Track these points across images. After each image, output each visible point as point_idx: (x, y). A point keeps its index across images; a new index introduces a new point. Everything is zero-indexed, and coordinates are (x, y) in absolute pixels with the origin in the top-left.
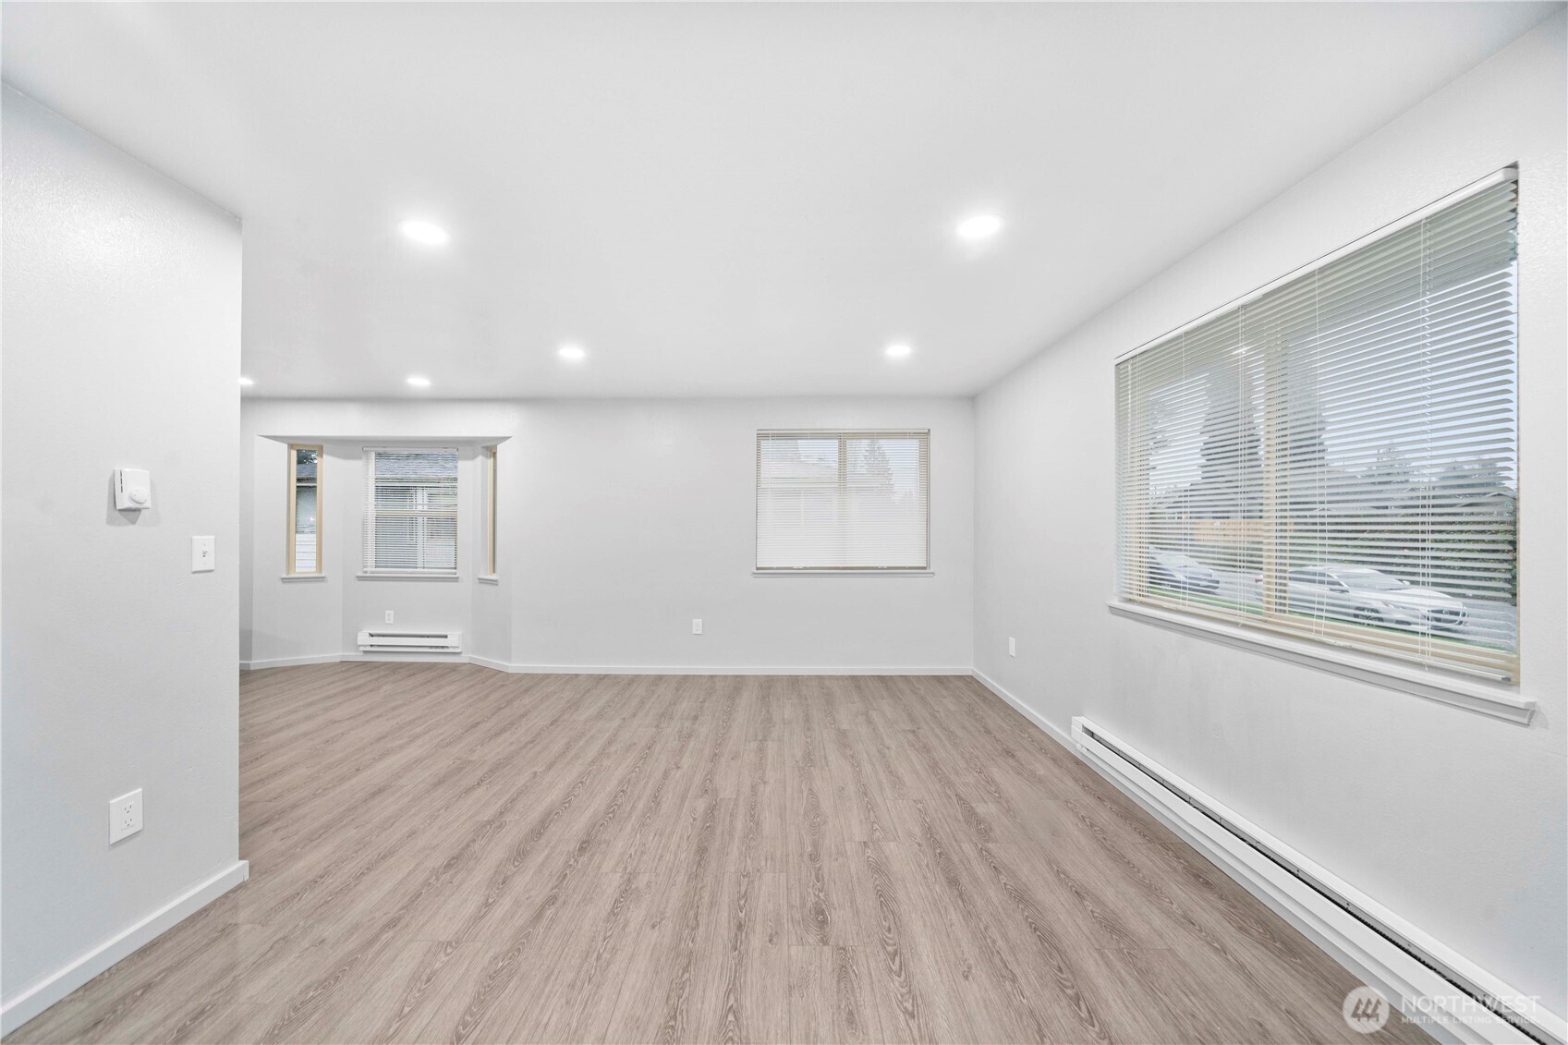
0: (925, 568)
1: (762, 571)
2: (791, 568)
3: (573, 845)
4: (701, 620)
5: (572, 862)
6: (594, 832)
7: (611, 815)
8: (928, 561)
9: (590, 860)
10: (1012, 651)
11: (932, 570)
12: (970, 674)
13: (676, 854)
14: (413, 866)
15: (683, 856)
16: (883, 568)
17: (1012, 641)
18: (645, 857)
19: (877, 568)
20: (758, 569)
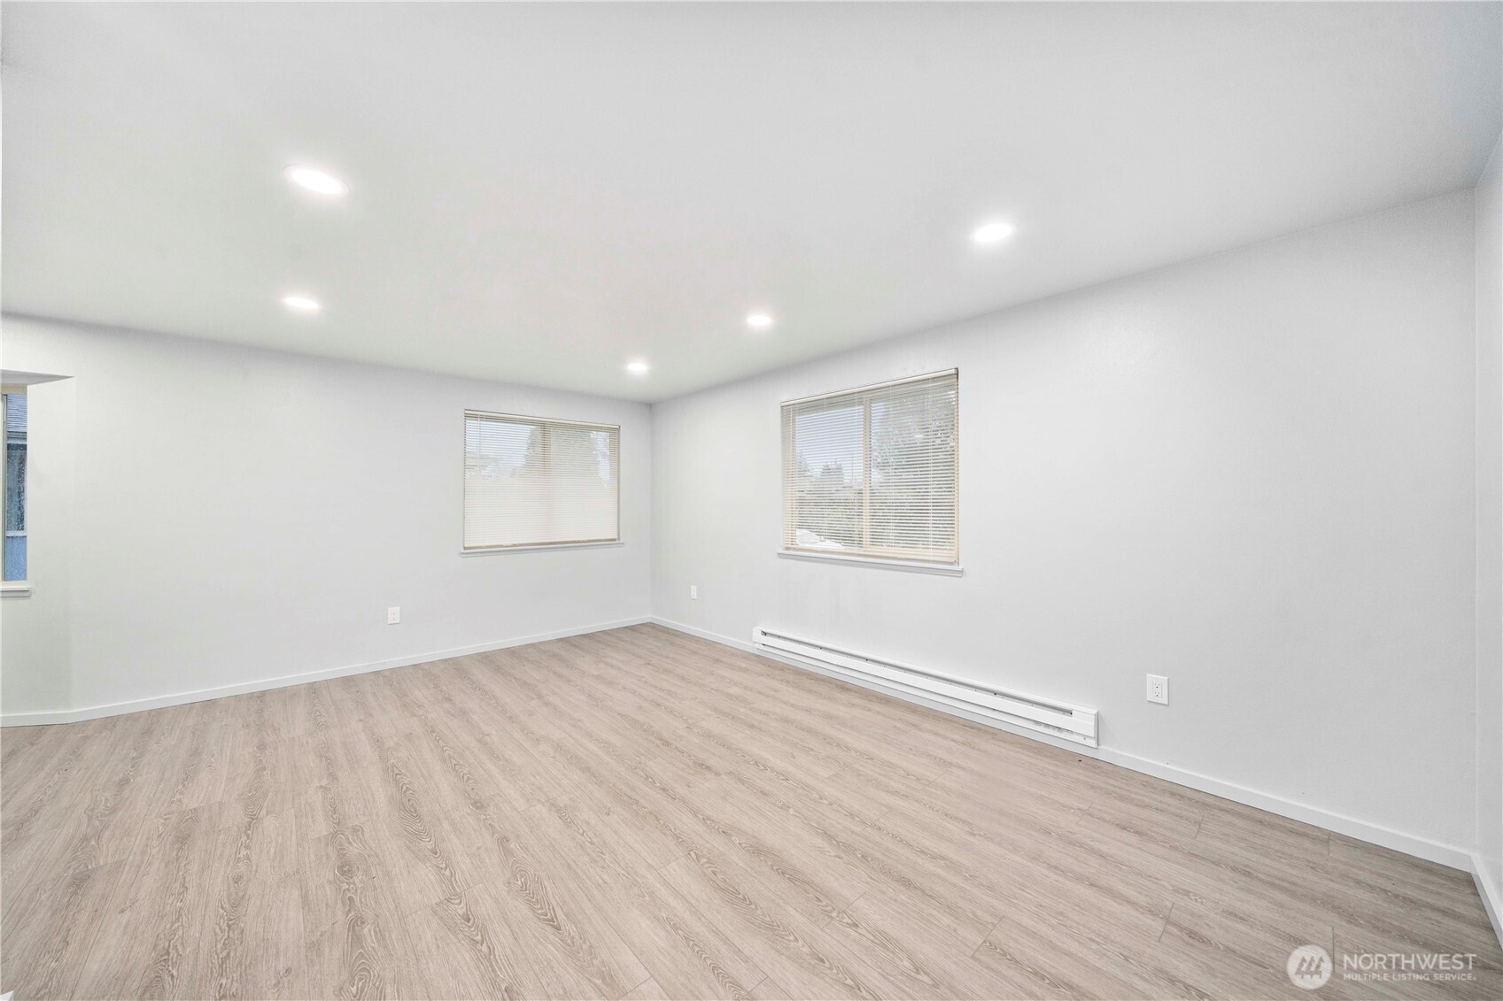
0: (614, 540)
1: (469, 551)
2: (502, 546)
4: (398, 608)
8: (619, 536)
10: (694, 595)
11: (621, 541)
12: (649, 621)
16: (584, 542)
17: (694, 588)
19: (579, 542)
20: (465, 548)
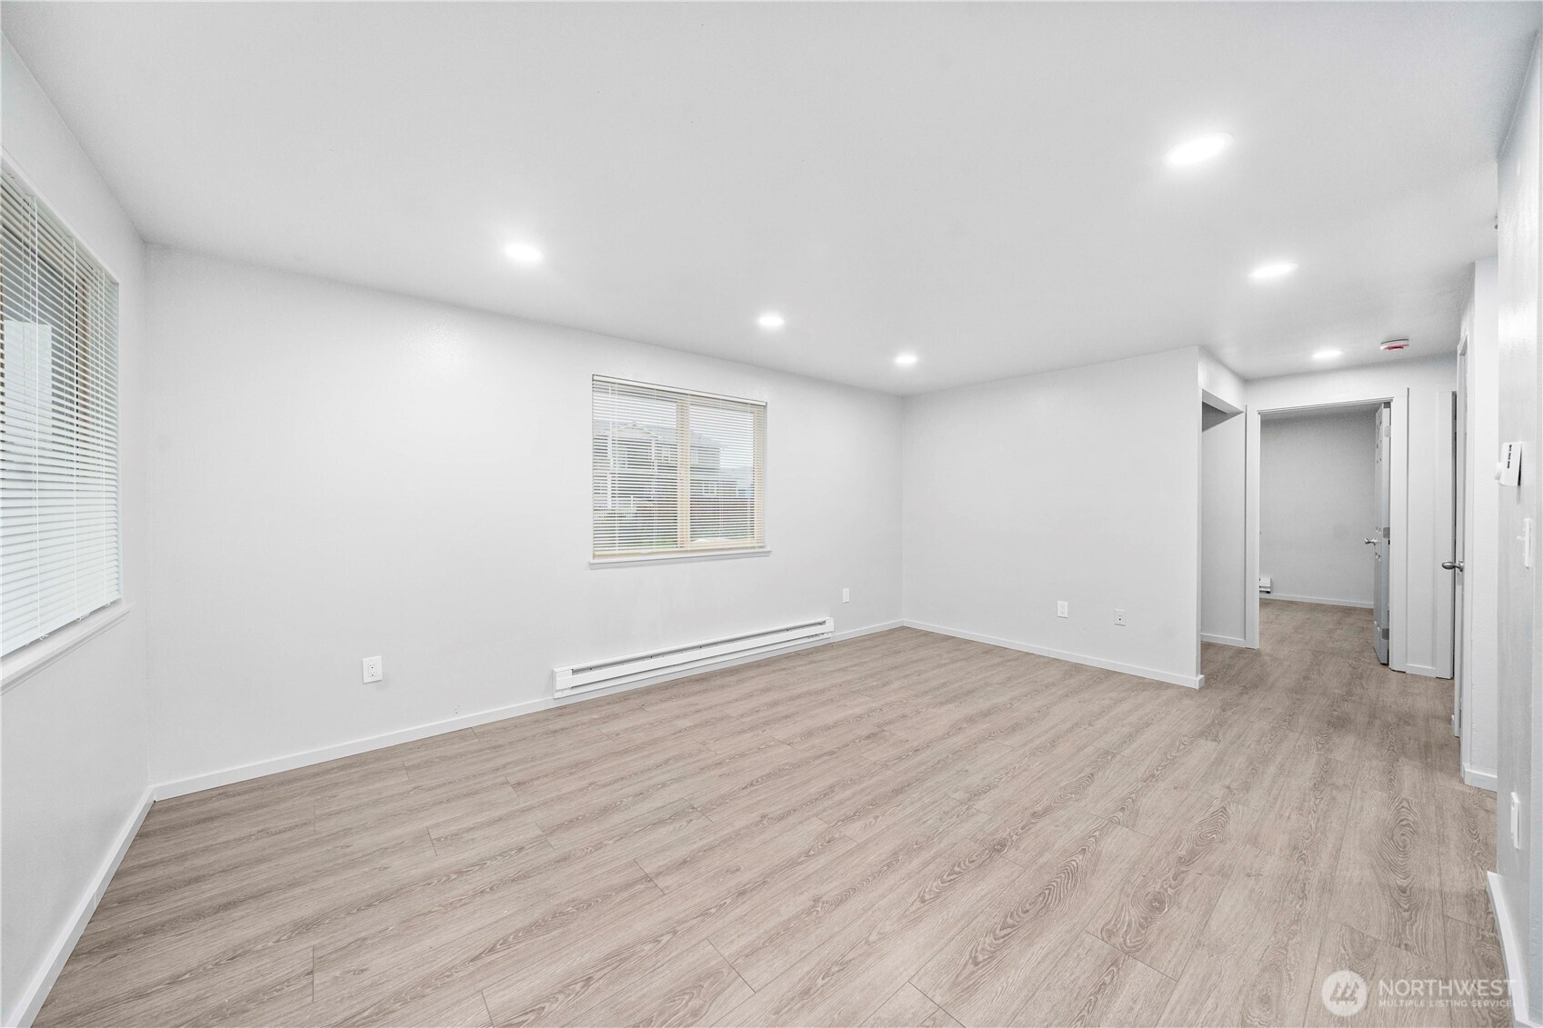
3: (1011, 853)
5: (1015, 837)
6: (984, 857)
7: (957, 869)
9: (996, 830)
13: (920, 799)
14: (1214, 923)
15: (916, 795)
18: (947, 809)
